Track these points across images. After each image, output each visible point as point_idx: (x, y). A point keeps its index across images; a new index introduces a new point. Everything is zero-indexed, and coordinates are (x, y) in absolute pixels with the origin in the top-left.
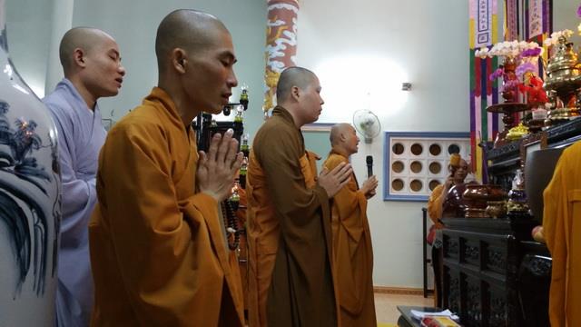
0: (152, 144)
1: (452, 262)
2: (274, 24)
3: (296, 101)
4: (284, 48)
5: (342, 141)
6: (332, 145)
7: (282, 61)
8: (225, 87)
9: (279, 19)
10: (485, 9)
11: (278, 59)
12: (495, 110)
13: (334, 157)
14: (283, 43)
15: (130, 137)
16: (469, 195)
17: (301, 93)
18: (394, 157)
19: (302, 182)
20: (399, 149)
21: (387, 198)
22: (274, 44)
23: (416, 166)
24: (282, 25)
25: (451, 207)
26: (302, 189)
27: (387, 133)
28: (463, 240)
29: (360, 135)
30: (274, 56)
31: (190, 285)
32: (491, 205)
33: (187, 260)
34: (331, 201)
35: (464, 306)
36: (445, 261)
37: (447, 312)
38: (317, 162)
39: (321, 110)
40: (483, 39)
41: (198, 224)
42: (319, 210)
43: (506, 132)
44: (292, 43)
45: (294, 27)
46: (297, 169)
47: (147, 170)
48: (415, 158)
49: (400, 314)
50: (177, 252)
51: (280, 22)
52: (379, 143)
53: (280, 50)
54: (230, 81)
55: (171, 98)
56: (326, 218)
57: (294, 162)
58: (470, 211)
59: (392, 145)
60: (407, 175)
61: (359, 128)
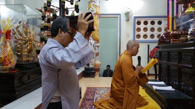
18: (137, 26)
20: (139, 23)
23: (145, 29)
27: (135, 17)
32: (182, 37)
43: (185, 11)
48: (145, 26)
52: (132, 21)
58: (173, 41)
59: (136, 21)
60: (142, 33)
61: (124, 15)
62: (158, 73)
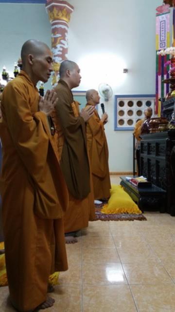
0: (21, 90)
1: (145, 155)
2: (55, 36)
3: (68, 77)
4: (61, 49)
5: (91, 98)
6: (87, 101)
7: (61, 57)
8: (48, 71)
9: (57, 33)
10: (164, 29)
11: (58, 56)
12: (167, 82)
13: (88, 107)
14: (61, 47)
15: (13, 87)
16: (152, 123)
17: (71, 73)
18: (120, 108)
19: (73, 114)
20: (122, 104)
21: (116, 129)
22: (56, 47)
23: (130, 113)
24: (60, 37)
25: (145, 130)
26: (72, 117)
27: (116, 96)
28: (149, 144)
29: (101, 95)
30: (56, 54)
31: (36, 141)
32: (161, 126)
33: (35, 133)
34: (86, 123)
35: (149, 173)
36: (142, 155)
37: (142, 177)
38: (79, 106)
39: (80, 81)
40: (162, 45)
41: (39, 121)
42: (80, 127)
43: (171, 92)
44: (65, 47)
45: (66, 38)
46: (70, 108)
47: (20, 99)
48: (129, 108)
49: (121, 180)
50: (31, 129)
51: (58, 35)
52: (112, 101)
53: (59, 51)
54: (50, 69)
55: (28, 75)
56: (84, 130)
57: (69, 105)
58: (152, 130)
59: (118, 102)
60: (126, 117)
61: (102, 93)
62: (136, 171)
